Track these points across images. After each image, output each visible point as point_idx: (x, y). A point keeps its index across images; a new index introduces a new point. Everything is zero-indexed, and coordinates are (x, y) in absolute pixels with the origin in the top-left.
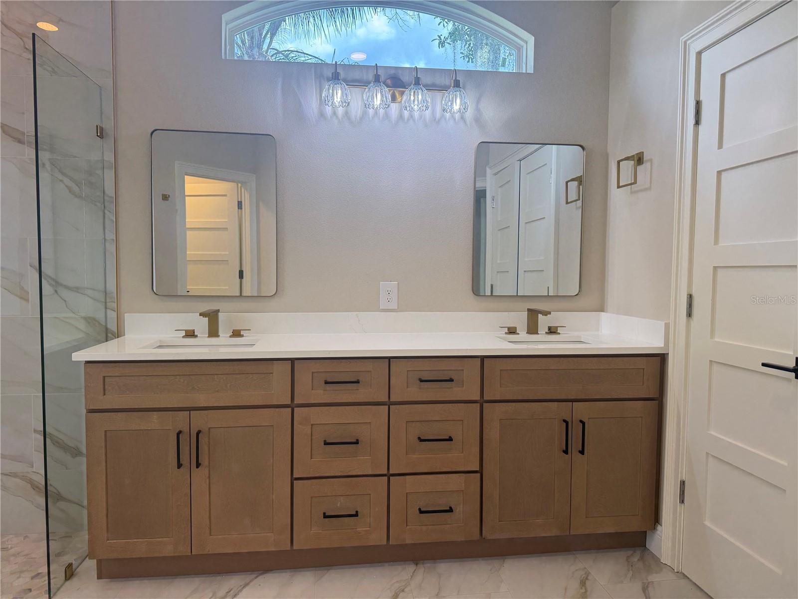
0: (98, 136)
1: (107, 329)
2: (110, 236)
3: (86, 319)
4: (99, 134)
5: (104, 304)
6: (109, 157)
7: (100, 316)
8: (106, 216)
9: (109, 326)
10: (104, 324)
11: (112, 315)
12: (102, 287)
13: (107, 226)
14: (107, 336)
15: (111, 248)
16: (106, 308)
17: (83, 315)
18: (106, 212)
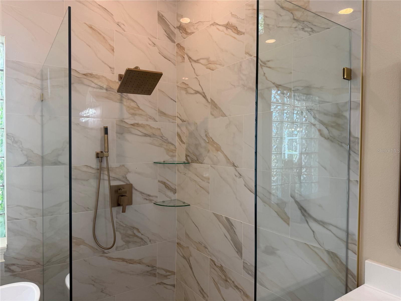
0: (344, 78)
1: (347, 269)
2: (355, 177)
3: (328, 252)
4: (345, 77)
5: (345, 243)
6: (357, 97)
7: (342, 253)
8: (351, 157)
9: (349, 267)
10: (345, 263)
11: (353, 257)
12: (344, 227)
13: (351, 167)
14: (347, 286)
15: (355, 189)
16: (347, 248)
17: (327, 248)
18: (351, 153)
